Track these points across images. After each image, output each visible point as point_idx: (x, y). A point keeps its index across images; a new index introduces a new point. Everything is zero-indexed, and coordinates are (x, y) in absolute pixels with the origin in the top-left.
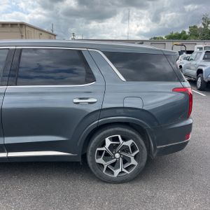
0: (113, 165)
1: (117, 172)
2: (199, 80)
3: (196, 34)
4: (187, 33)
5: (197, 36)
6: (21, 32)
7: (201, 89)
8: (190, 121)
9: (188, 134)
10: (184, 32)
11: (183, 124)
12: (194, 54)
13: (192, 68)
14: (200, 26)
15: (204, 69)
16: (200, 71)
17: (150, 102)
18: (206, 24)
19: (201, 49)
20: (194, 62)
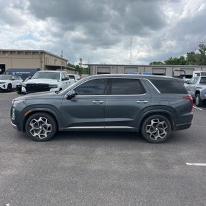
0: (155, 134)
1: (156, 138)
2: (197, 99)
3: (193, 60)
4: (185, 59)
5: (195, 61)
6: (41, 59)
7: (198, 106)
8: (192, 113)
9: (191, 119)
10: (183, 58)
11: (189, 114)
12: (193, 79)
13: (192, 89)
14: (197, 52)
15: (200, 90)
16: (198, 92)
17: (173, 103)
18: (203, 50)
19: (198, 74)
20: (193, 86)
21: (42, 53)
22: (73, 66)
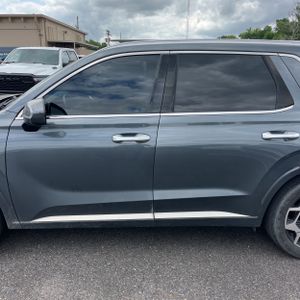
4: (273, 30)
6: (39, 30)
10: (269, 29)
21: (41, 18)
22: (96, 44)
